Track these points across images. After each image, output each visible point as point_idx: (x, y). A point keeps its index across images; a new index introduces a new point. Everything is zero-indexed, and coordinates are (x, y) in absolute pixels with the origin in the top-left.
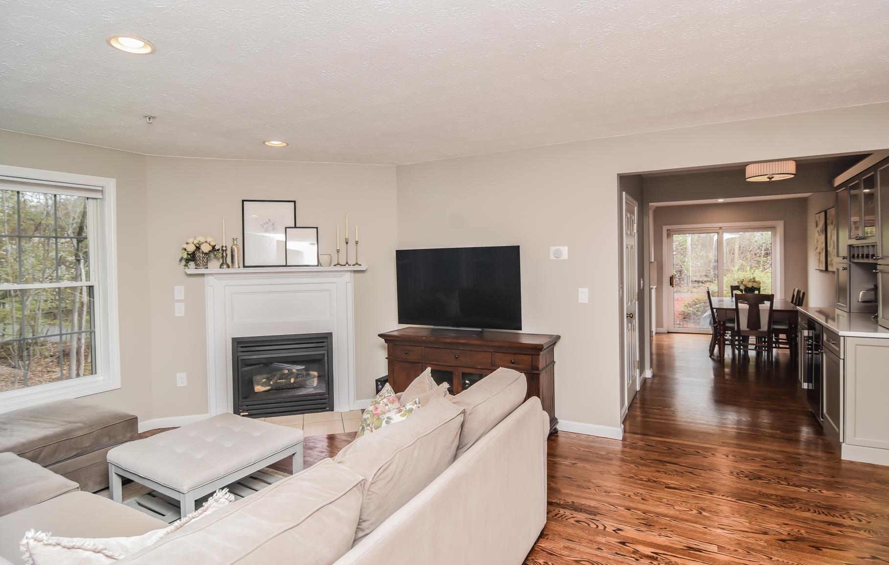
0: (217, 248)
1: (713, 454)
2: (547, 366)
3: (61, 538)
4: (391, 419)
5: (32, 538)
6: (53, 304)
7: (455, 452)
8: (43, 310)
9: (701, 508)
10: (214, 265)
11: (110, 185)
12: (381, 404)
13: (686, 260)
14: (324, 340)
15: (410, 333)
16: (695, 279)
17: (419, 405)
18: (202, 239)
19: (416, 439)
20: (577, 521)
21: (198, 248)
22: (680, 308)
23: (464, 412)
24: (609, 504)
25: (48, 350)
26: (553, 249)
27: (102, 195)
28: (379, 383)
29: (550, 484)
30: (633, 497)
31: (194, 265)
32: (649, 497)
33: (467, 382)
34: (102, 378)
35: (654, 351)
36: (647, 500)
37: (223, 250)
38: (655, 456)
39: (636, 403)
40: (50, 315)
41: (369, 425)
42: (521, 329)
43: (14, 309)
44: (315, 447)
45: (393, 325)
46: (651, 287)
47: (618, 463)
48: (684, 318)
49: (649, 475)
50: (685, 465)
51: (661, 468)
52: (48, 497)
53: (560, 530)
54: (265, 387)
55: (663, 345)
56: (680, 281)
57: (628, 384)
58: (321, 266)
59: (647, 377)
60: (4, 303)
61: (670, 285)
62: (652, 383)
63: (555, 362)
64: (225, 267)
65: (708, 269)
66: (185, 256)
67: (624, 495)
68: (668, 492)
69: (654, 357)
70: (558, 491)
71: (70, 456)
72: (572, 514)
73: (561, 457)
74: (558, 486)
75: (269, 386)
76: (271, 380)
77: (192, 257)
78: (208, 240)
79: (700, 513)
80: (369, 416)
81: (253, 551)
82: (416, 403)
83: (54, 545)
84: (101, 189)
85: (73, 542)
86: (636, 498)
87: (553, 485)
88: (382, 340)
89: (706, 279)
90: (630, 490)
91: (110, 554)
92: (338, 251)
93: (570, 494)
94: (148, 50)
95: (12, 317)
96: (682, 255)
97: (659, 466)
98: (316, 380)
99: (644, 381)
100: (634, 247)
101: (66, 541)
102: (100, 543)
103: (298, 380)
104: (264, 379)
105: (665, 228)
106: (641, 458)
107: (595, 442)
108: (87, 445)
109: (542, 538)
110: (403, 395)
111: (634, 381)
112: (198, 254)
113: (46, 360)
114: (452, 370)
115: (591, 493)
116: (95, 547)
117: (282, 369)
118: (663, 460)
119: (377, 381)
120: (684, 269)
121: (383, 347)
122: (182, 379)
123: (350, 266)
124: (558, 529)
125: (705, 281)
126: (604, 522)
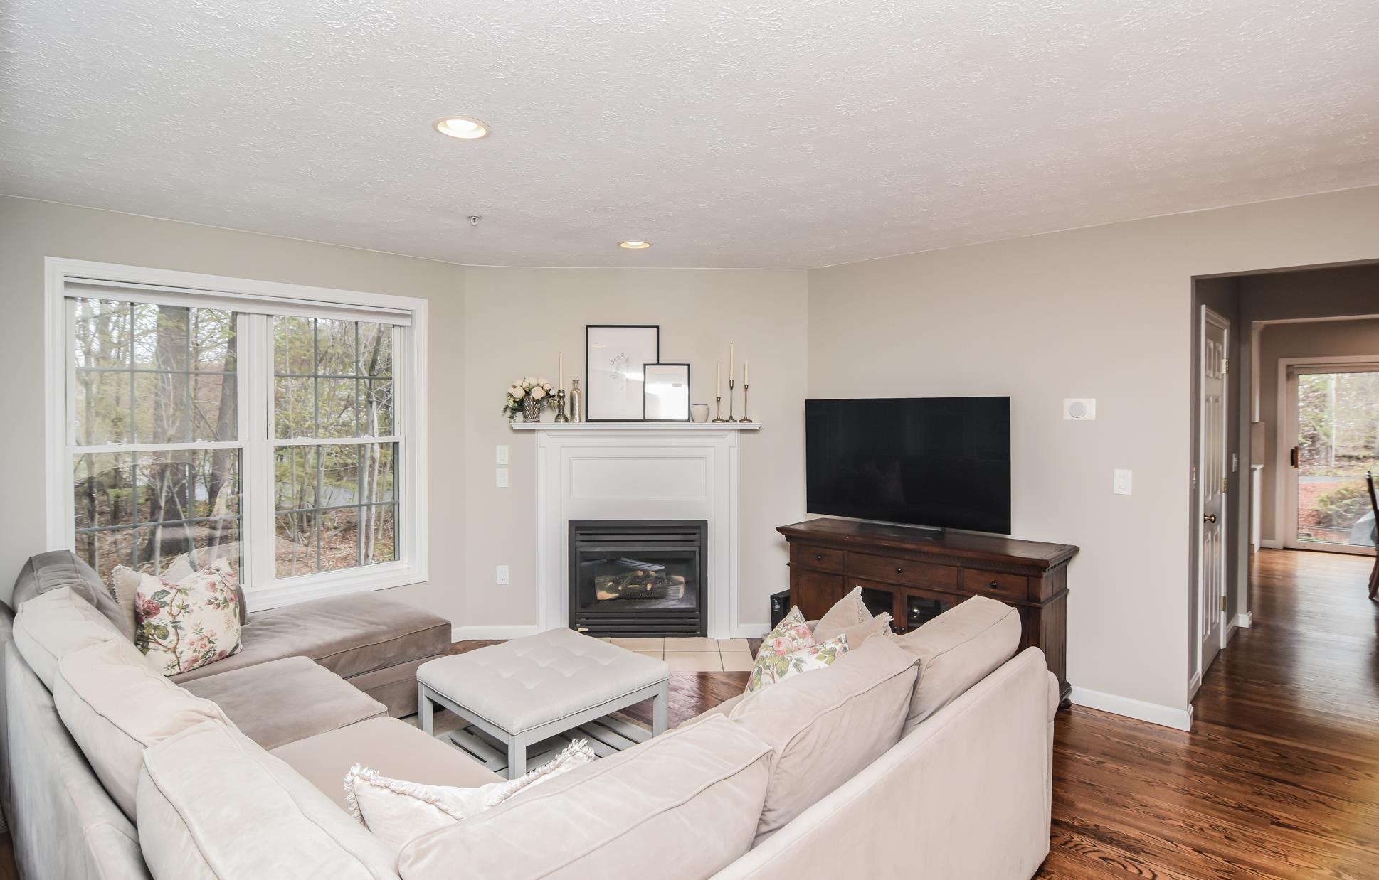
0: (552, 393)
1: (1369, 775)
2: (1054, 596)
3: (390, 780)
4: (803, 662)
5: (358, 775)
6: (338, 459)
7: (903, 723)
8: (327, 467)
9: (1340, 867)
10: (548, 417)
11: (421, 308)
12: (787, 637)
13: (1325, 416)
14: (694, 532)
15: (825, 528)
16: (1342, 452)
17: (846, 645)
18: (534, 382)
19: (847, 698)
20: (1104, 859)
21: (528, 393)
22: (1309, 503)
23: (918, 663)
24: (1162, 838)
25: (331, 520)
26: (1068, 402)
27: (411, 321)
28: (776, 601)
29: (1056, 791)
30: (1209, 832)
31: (522, 416)
32: (1238, 835)
33: (916, 611)
34: (406, 566)
35: (1256, 580)
36: (1234, 840)
37: (559, 396)
38: (1254, 766)
39: (1219, 671)
40: (335, 474)
41: (768, 667)
42: (1010, 534)
43: (295, 464)
44: (682, 689)
45: (797, 513)
46: (1253, 466)
47: (1182, 771)
48: (1319, 523)
49: (1241, 798)
50: (1311, 788)
51: (1262, 788)
52: (352, 720)
53: (1074, 869)
54: (611, 593)
55: (1274, 570)
56: (1312, 455)
57: (1203, 636)
58: (694, 421)
59: (1240, 625)
60: (282, 456)
61: (1290, 464)
62: (1250, 637)
63: (1069, 590)
64: (562, 420)
65: (1371, 435)
66: (511, 404)
67: (1192, 826)
68: (1276, 832)
69: (1256, 592)
70: (1071, 804)
71: (372, 668)
72: (1095, 846)
73: (1074, 747)
74: (1070, 796)
75: (616, 593)
76: (620, 584)
77: (520, 406)
78: (542, 381)
79: (1339, 875)
80: (768, 653)
81: (629, 830)
82: (841, 642)
83: (382, 787)
84: (409, 313)
85: (403, 786)
86: (1214, 834)
87: (1061, 793)
88: (783, 537)
89: (1366, 453)
90: (1202, 819)
91: (444, 807)
92: (718, 400)
93: (1089, 810)
94: (482, 132)
95: (292, 475)
96: (1316, 407)
97: (1261, 785)
98: (682, 588)
99: (1235, 633)
100: (1220, 400)
101: (395, 784)
102: (432, 790)
103: (657, 585)
104: (610, 581)
105: (1283, 363)
106: (1226, 767)
107: (1141, 730)
108: (392, 655)
109: (1041, 876)
110: (820, 624)
111: (1215, 632)
112: (527, 402)
113: (328, 533)
114: (891, 591)
115: (1128, 815)
116: (428, 795)
117: (634, 569)
118: (1267, 774)
119: (773, 597)
120: (1320, 432)
121: (783, 546)
122: (503, 574)
123: (735, 423)
124: (1068, 865)
125: (1364, 457)
126: (1153, 867)
